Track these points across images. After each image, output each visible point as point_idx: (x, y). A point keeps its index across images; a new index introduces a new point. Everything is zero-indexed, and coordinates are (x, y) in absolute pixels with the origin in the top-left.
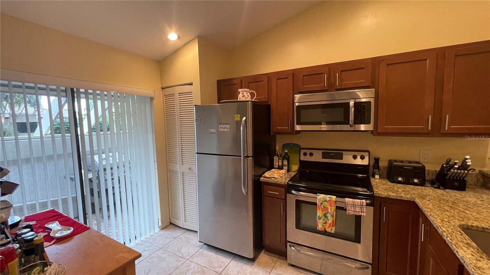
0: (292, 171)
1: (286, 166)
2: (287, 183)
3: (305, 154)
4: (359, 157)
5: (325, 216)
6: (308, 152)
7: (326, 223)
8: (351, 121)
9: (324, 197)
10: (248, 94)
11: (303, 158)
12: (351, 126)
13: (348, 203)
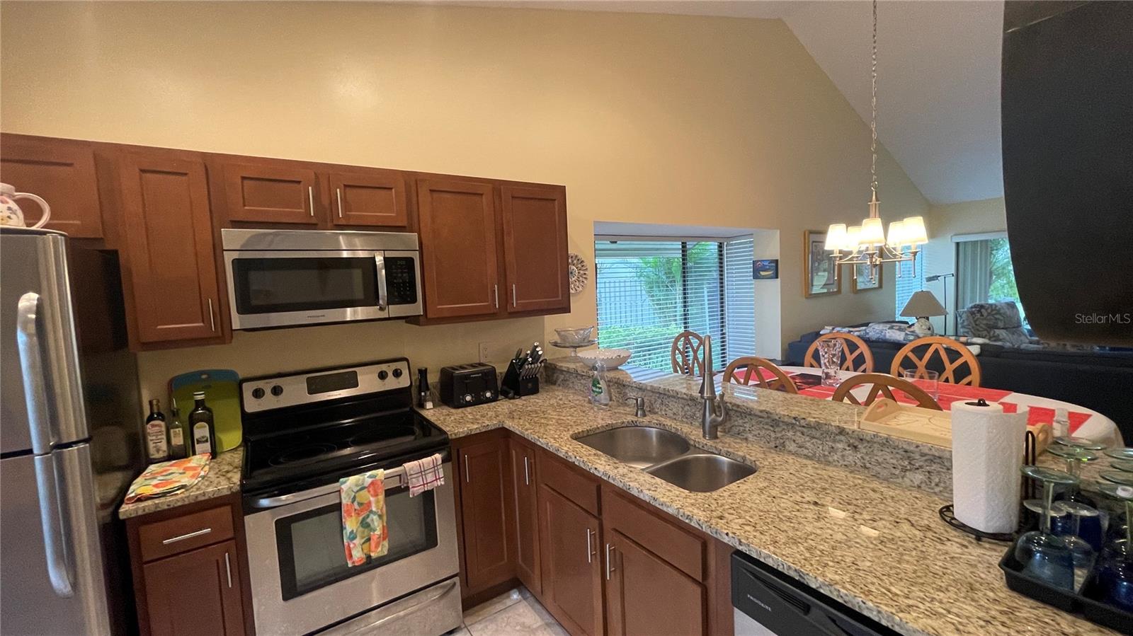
0: (223, 453)
1: (207, 441)
2: (238, 488)
3: (258, 394)
4: (390, 374)
5: (365, 525)
6: (267, 386)
7: (369, 540)
8: (383, 299)
9: (359, 479)
10: (7, 203)
11: (252, 406)
12: (381, 309)
13: (412, 472)
